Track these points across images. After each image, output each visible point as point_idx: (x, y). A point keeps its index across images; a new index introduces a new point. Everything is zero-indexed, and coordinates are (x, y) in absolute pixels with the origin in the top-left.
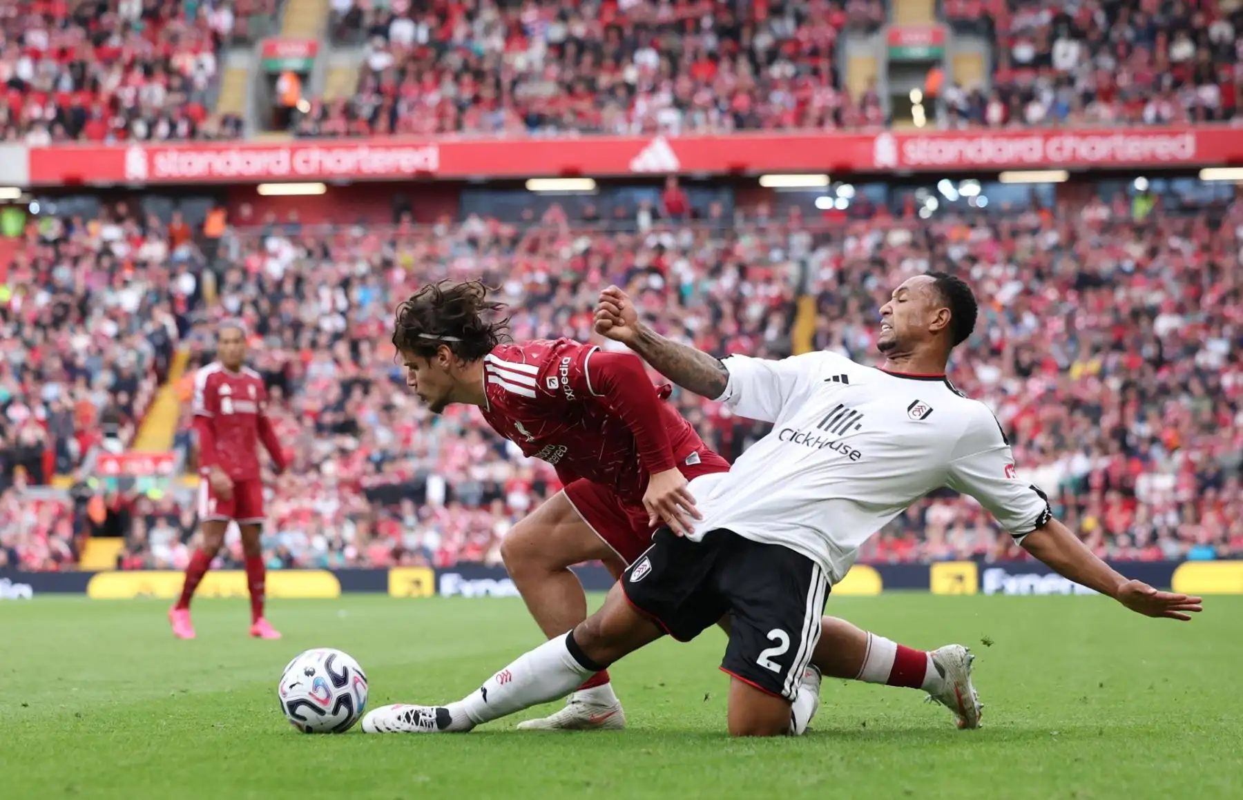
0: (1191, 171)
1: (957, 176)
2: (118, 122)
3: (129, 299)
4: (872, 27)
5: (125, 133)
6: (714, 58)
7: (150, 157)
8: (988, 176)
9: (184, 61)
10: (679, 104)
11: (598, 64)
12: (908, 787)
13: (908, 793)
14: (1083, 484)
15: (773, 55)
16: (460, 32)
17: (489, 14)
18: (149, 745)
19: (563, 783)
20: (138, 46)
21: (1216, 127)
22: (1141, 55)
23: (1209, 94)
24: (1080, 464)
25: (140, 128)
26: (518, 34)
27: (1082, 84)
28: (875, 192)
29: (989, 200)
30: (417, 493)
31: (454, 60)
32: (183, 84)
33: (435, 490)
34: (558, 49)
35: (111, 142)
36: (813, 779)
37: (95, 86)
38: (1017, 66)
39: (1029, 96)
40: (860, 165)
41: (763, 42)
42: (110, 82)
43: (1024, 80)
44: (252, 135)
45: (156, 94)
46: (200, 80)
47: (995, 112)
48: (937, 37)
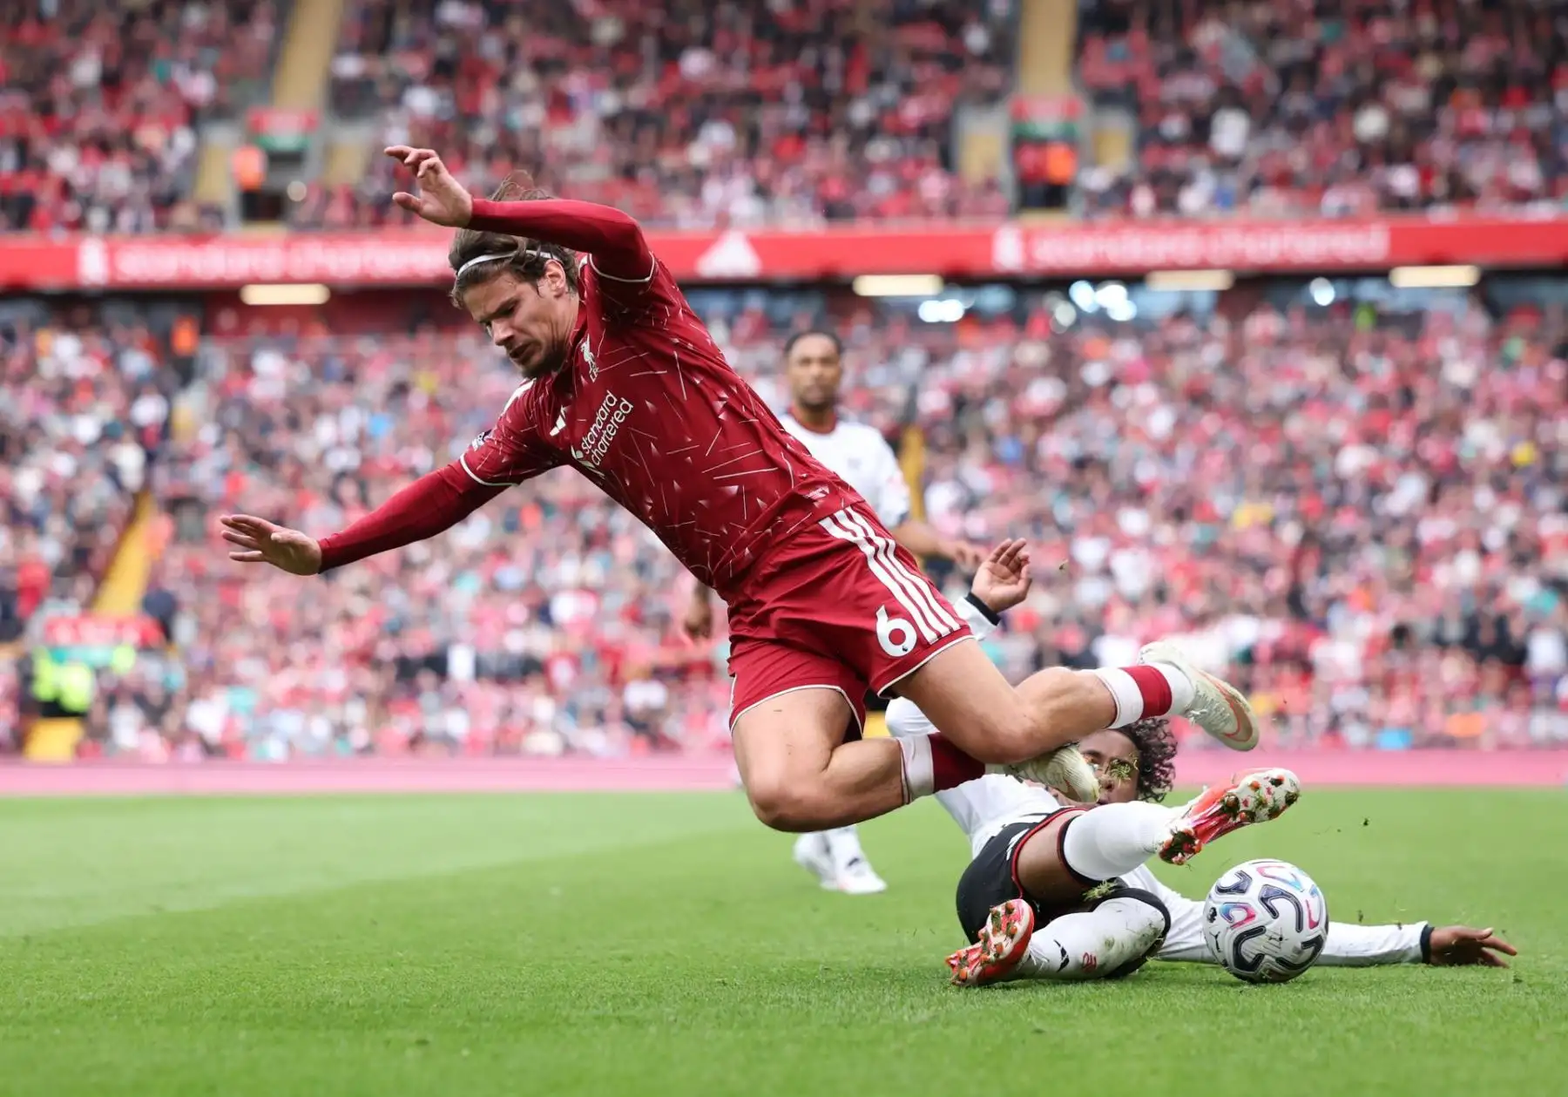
0: (1380, 273)
1: (1097, 278)
2: (71, 210)
3: (86, 428)
4: (991, 98)
5: (79, 225)
6: (802, 135)
7: (111, 253)
8: (1133, 278)
9: (150, 136)
10: (762, 191)
11: (660, 144)
12: (1039, 1026)
13: (1039, 1032)
14: (1248, 657)
15: (871, 131)
16: (490, 101)
17: (525, 81)
18: (116, 974)
19: (619, 1019)
20: (94, 119)
21: (1410, 220)
22: (1320, 132)
23: (1404, 180)
24: (1245, 631)
25: (98, 218)
26: (561, 107)
27: (1251, 169)
28: (995, 299)
29: (1138, 308)
30: (437, 663)
31: (484, 136)
32: (149, 167)
33: (461, 663)
34: (611, 123)
35: (59, 236)
36: (924, 1015)
37: (42, 167)
38: (1168, 144)
39: (1184, 180)
40: (976, 265)
41: (861, 112)
42: (64, 161)
43: (1178, 161)
44: (235, 228)
45: (116, 177)
46: (171, 162)
47: (1143, 200)
48: (1071, 110)
